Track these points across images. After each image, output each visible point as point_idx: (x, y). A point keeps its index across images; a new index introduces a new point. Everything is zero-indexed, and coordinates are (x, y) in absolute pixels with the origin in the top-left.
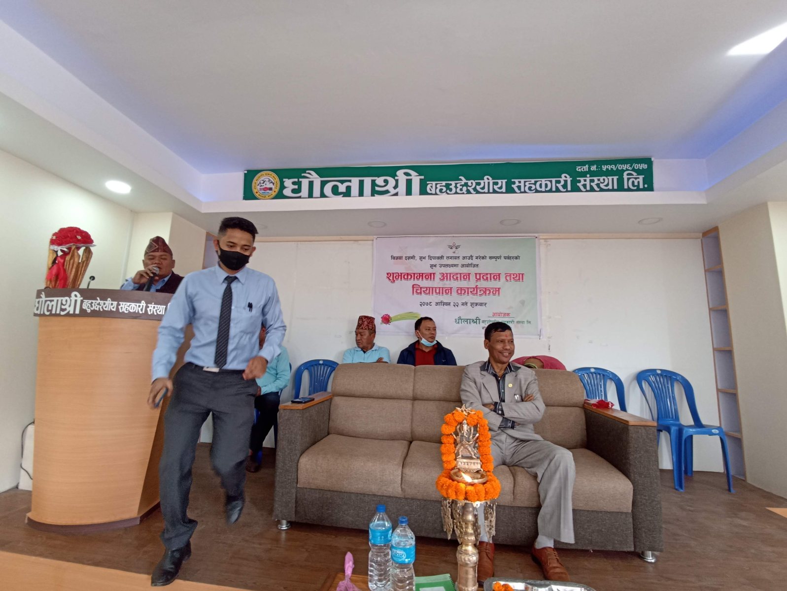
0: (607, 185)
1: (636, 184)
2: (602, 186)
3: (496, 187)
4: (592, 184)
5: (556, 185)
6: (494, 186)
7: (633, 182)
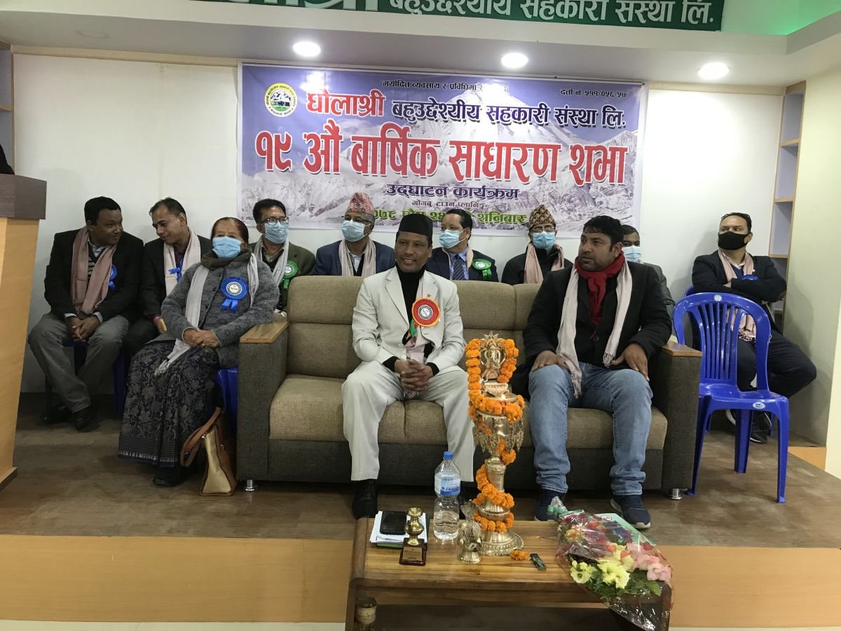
0: (657, 15)
1: (698, 16)
2: (650, 15)
3: (496, 6)
4: (636, 11)
5: (585, 9)
6: (494, 3)
7: (695, 12)
